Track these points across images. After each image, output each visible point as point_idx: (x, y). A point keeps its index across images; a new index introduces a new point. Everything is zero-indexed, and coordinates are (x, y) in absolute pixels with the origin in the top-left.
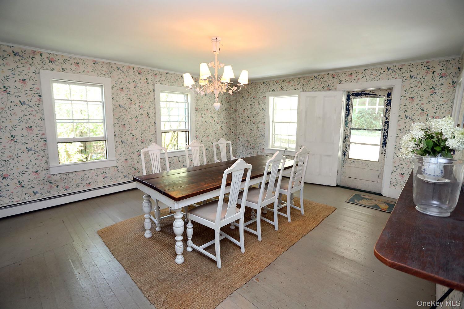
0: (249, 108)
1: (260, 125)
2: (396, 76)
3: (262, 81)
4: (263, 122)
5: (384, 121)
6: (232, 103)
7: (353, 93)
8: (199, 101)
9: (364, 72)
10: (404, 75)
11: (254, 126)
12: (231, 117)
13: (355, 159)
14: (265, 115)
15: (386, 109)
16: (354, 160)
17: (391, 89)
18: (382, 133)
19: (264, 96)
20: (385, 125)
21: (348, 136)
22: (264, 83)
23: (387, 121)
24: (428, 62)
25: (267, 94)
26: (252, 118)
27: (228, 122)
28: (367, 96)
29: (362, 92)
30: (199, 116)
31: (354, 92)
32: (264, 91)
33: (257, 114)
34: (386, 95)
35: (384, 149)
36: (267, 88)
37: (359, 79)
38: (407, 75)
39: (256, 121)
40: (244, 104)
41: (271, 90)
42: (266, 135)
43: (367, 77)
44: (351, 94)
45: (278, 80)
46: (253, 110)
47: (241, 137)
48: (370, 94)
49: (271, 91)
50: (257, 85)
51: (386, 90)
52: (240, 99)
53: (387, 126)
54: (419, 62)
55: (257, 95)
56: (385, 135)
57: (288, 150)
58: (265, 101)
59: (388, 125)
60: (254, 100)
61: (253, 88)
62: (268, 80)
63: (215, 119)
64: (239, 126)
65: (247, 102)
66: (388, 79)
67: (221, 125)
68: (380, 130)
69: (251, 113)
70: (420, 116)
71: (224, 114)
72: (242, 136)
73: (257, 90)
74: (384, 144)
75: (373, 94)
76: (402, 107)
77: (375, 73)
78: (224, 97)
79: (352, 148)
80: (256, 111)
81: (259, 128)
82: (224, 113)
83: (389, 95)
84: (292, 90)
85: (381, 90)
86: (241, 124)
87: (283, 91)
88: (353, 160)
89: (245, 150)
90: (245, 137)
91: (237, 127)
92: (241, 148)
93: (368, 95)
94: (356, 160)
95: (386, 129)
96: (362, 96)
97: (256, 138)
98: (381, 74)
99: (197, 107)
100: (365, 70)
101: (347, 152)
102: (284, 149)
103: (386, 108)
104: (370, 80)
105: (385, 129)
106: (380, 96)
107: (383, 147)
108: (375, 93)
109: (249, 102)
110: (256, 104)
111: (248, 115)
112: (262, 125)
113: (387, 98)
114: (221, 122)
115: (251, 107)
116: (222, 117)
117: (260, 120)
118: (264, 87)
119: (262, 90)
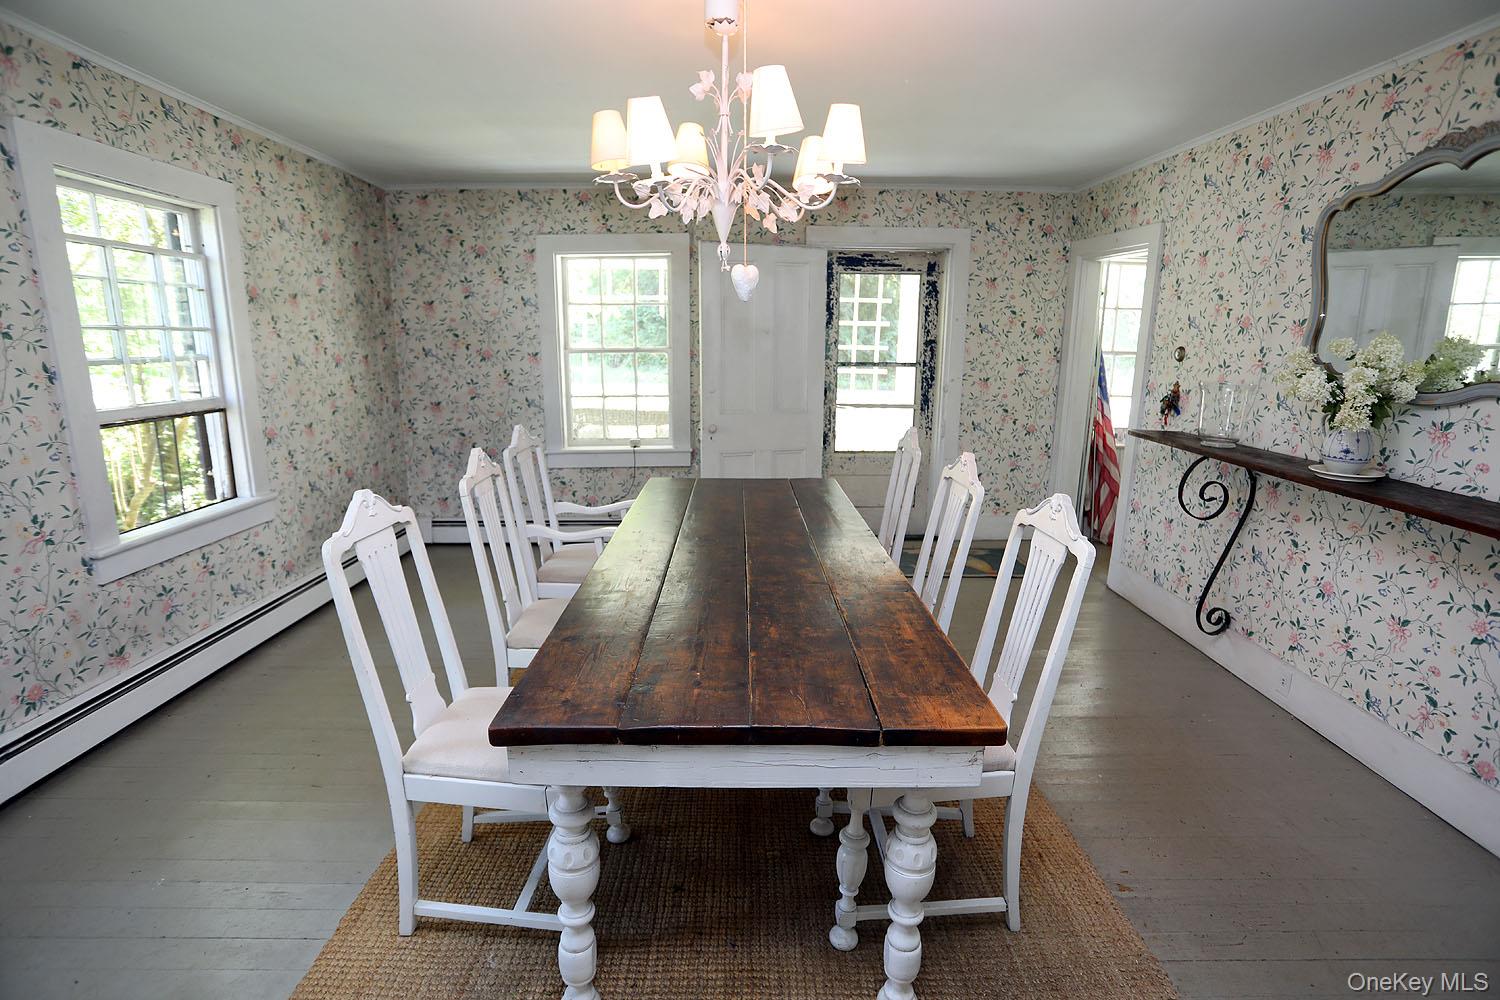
0: (457, 294)
1: (513, 365)
2: (956, 220)
3: (512, 189)
4: (532, 350)
5: (922, 341)
6: (375, 271)
7: (839, 258)
8: (260, 254)
9: (879, 198)
10: (973, 219)
11: (486, 367)
12: (378, 331)
13: (852, 452)
14: (537, 322)
15: (927, 307)
16: (853, 455)
17: (940, 253)
18: (919, 373)
19: (528, 247)
20: (926, 351)
21: (832, 387)
22: (522, 196)
23: (929, 339)
24: (1020, 194)
25: (541, 243)
26: (473, 339)
27: (369, 358)
28: (877, 267)
29: (865, 255)
30: (265, 330)
31: (842, 255)
32: (526, 230)
33: (499, 322)
34: (925, 268)
35: (924, 416)
36: (540, 219)
37: (865, 217)
38: (980, 220)
39: (495, 348)
40: (430, 279)
41: (558, 227)
42: (546, 403)
43: (889, 213)
44: (834, 260)
45: (587, 190)
46: (477, 303)
47: (422, 419)
48: (886, 262)
49: (556, 230)
50: (489, 204)
51: (924, 255)
52: (402, 254)
53: (929, 353)
54: (1004, 190)
55: (491, 243)
56: (926, 379)
57: (642, 447)
58: (534, 270)
59: (932, 350)
60: (480, 264)
61: (471, 213)
62: (540, 187)
63: (328, 340)
64: (408, 372)
65: (443, 269)
66: (940, 226)
67: (350, 371)
68: (912, 365)
69: (465, 316)
70: (1008, 327)
71: (352, 319)
72: (429, 414)
73: (492, 222)
74: (925, 402)
75: (894, 265)
76: (973, 302)
77: (907, 204)
78: (346, 245)
79: (843, 419)
80: (493, 308)
81: (515, 377)
82: (354, 312)
83: (931, 268)
84: (646, 231)
85: (912, 254)
86: (419, 364)
87: (610, 235)
88: (849, 455)
89: (447, 469)
90: (446, 414)
91: (401, 377)
92: (428, 463)
93: (880, 265)
94: (856, 455)
95: (927, 361)
96: (864, 266)
97: (499, 415)
98: (921, 211)
99: (251, 281)
100: (881, 193)
101: (831, 435)
102: (629, 448)
103: (927, 304)
104: (896, 224)
105: (924, 362)
106: (909, 270)
107: (922, 409)
108: (897, 262)
109: (455, 270)
110: (490, 281)
111: (454, 325)
112: (526, 365)
113: (926, 278)
114: (348, 358)
115: (466, 290)
116: (350, 334)
117: (513, 343)
118: (522, 214)
119: (516, 223)
